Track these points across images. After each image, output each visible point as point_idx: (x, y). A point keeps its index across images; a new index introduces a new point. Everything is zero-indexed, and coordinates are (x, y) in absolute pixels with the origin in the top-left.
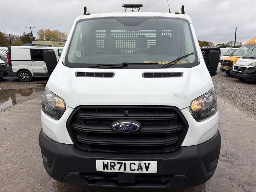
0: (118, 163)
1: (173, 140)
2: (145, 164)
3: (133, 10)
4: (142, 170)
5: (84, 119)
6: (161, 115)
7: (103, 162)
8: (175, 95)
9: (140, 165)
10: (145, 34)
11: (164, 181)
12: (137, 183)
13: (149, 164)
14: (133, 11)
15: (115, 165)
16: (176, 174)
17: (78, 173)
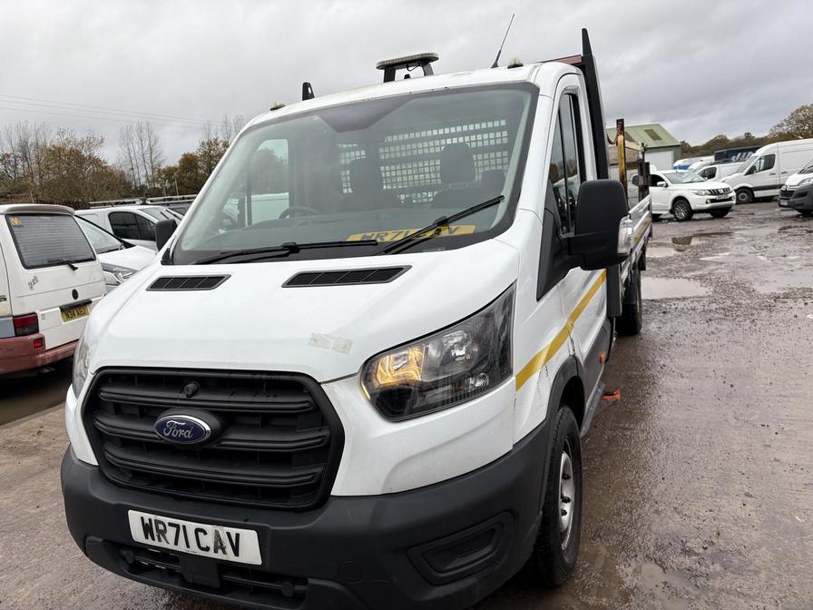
0: (170, 524)
1: (309, 475)
2: (228, 534)
3: (408, 73)
4: (224, 553)
5: (114, 403)
6: (270, 399)
7: (142, 518)
8: (315, 340)
9: (217, 535)
10: (467, 139)
11: (287, 593)
12: (227, 588)
13: (238, 535)
14: (407, 77)
15: (165, 530)
16: (311, 577)
17: (101, 540)
